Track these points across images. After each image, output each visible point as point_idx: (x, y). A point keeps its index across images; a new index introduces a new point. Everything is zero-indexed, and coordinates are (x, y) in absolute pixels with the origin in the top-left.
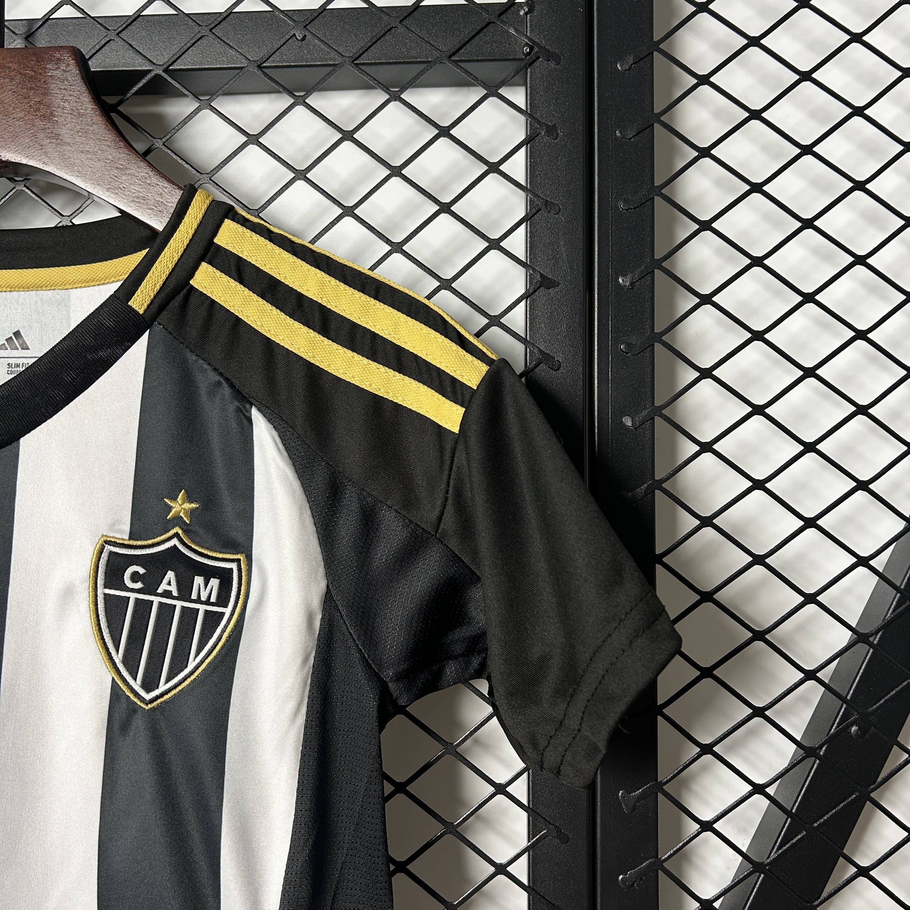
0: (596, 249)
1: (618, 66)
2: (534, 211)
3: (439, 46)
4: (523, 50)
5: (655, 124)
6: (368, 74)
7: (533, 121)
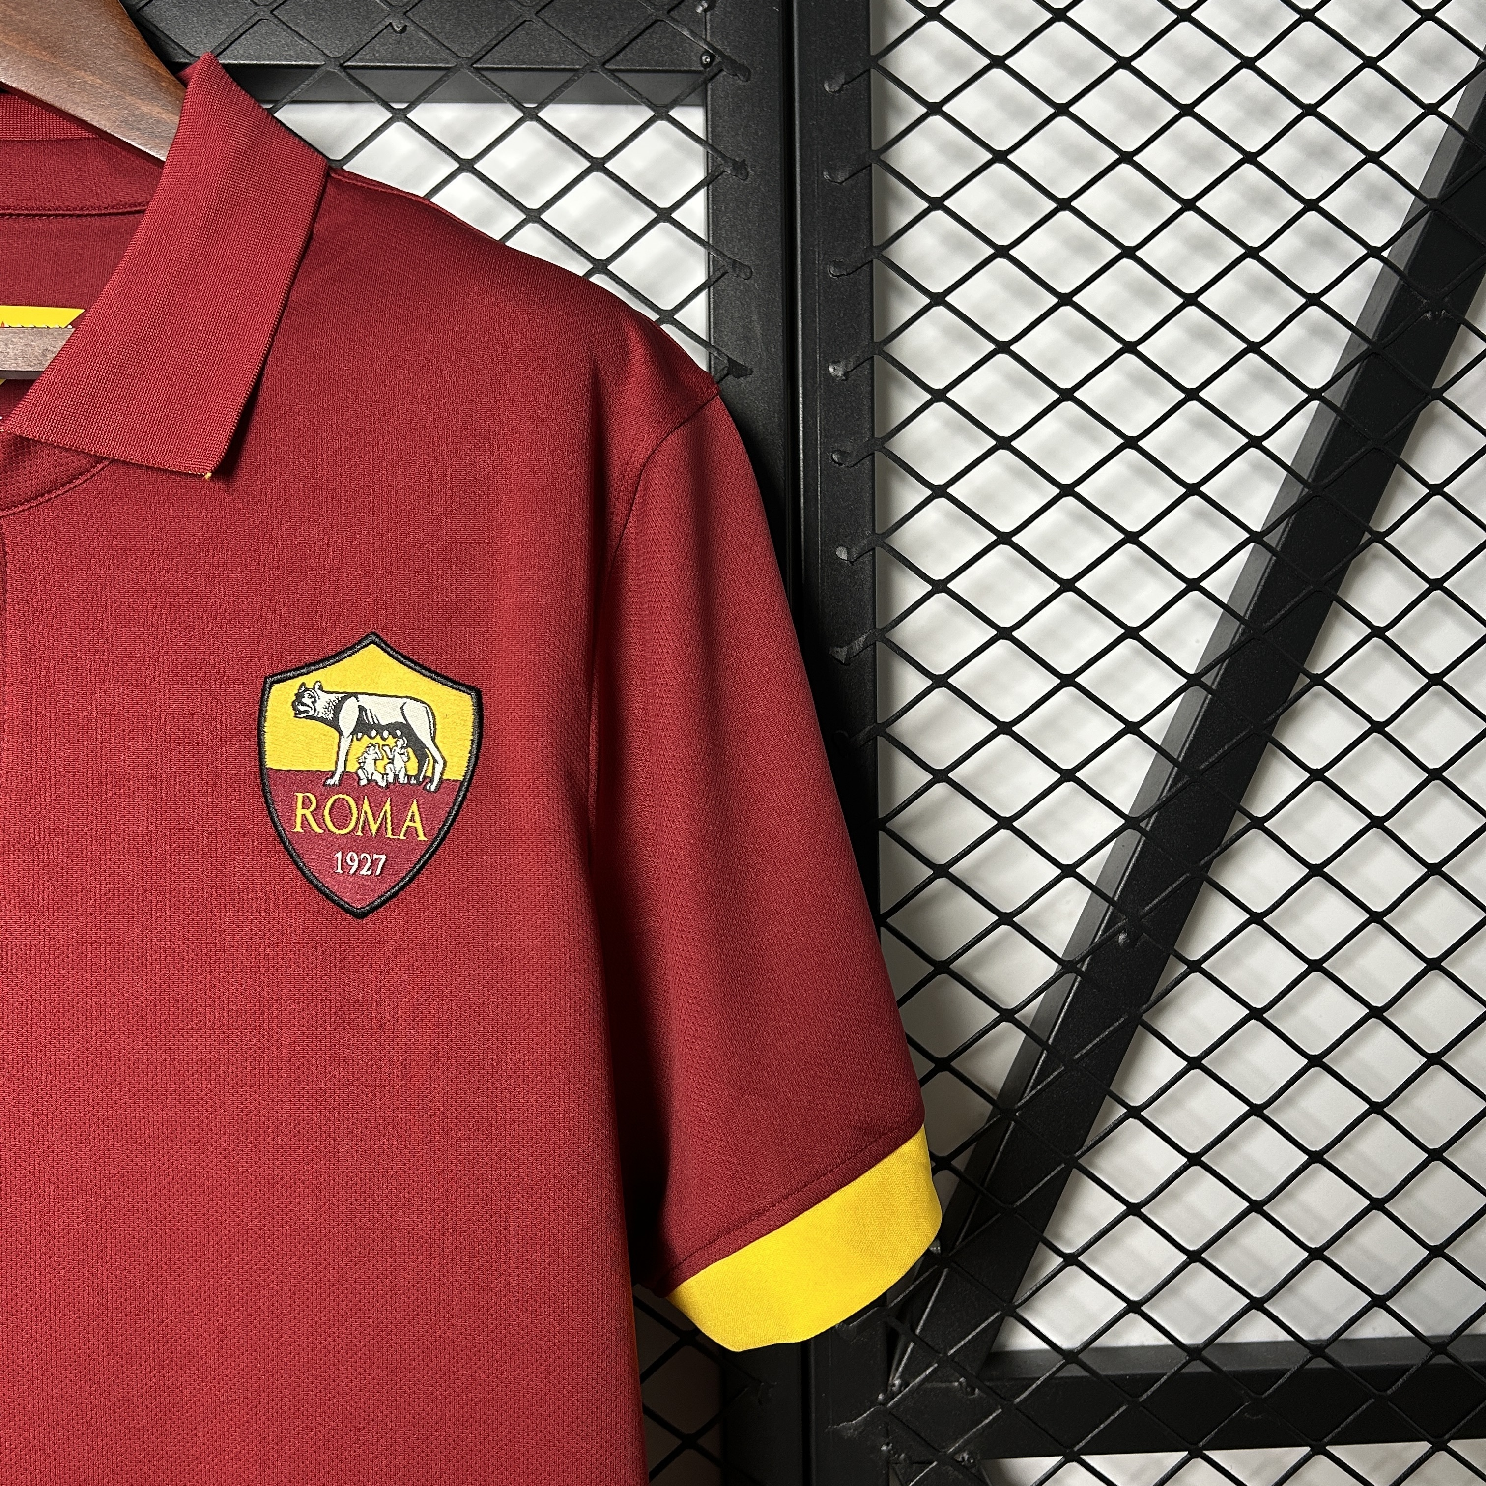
0: (800, 326)
1: (826, 86)
2: (718, 274)
3: (589, 49)
4: (701, 60)
5: (873, 164)
6: (493, 83)
7: (716, 155)
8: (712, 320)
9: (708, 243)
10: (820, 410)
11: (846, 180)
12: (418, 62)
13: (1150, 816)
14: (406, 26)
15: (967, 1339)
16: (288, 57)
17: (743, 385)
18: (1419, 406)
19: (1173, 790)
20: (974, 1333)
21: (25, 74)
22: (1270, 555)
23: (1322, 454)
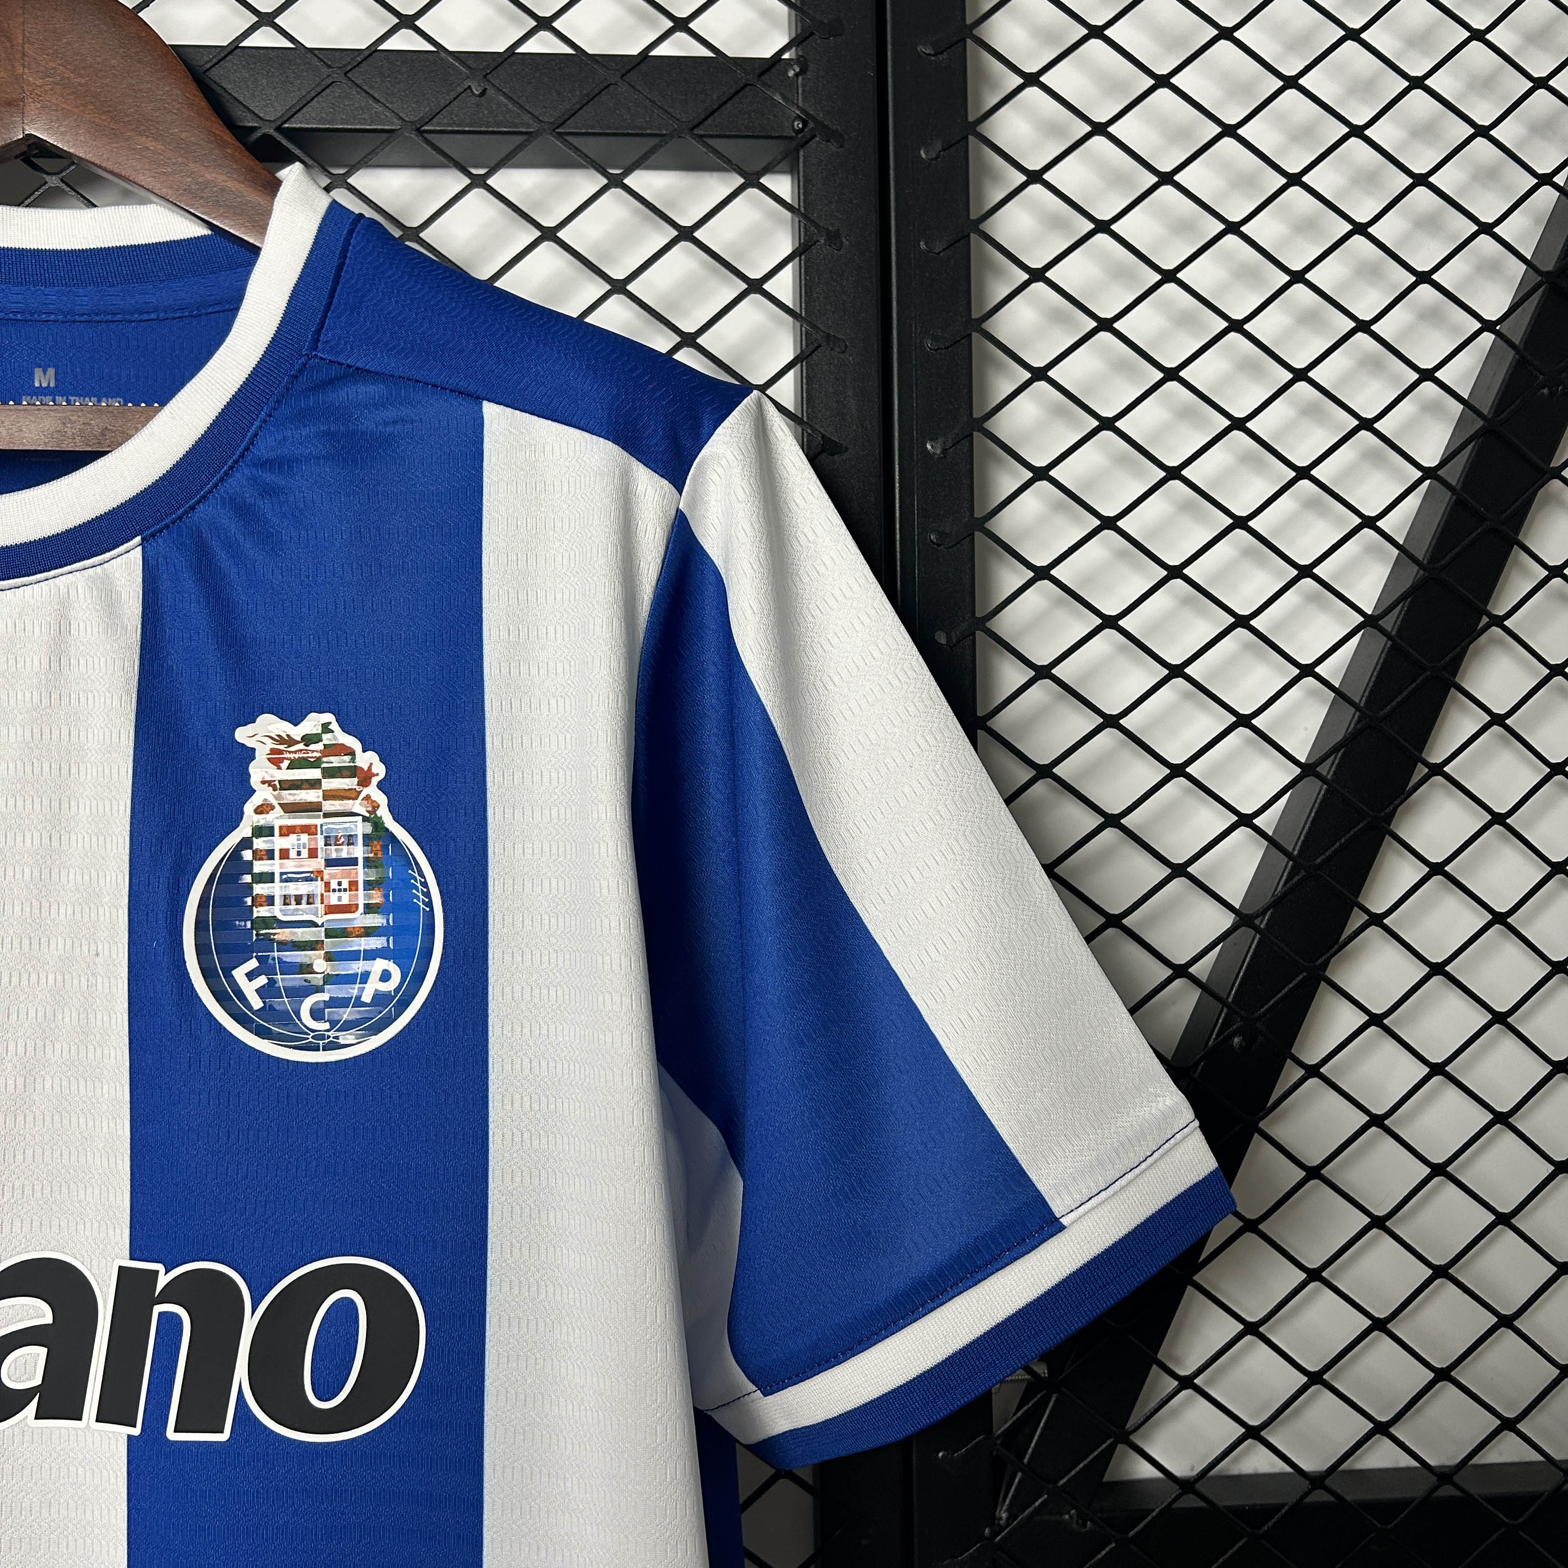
0: (896, 401)
1: (922, 153)
2: (812, 347)
3: (676, 113)
4: (793, 125)
5: (972, 234)
6: (577, 149)
7: (808, 224)
8: (805, 396)
9: (801, 315)
10: (918, 491)
11: (944, 250)
12: (498, 125)
13: (1264, 913)
14: (485, 90)
15: (1078, 1469)
16: (362, 121)
17: (838, 463)
18: (1537, 485)
19: (1288, 885)
20: (1085, 1462)
21: (83, 140)
22: (1385, 639)
23: (1437, 535)
